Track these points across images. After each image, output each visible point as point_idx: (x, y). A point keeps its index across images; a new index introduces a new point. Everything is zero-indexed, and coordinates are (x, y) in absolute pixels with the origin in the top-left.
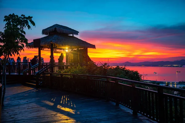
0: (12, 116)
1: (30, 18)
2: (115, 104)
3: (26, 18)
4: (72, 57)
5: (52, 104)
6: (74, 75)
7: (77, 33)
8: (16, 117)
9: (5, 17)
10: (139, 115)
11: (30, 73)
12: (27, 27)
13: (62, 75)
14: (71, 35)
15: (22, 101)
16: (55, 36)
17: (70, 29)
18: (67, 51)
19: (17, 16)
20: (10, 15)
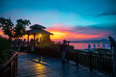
0: (21, 67)
1: (29, 21)
2: (67, 60)
3: (27, 21)
4: (42, 39)
5: (38, 61)
6: (46, 47)
7: (45, 28)
8: (23, 67)
9: (17, 20)
10: (79, 65)
11: (24, 46)
12: (27, 25)
13: (40, 47)
14: (43, 29)
15: (23, 60)
16: (36, 29)
17: (42, 26)
18: (40, 36)
19: (22, 20)
20: (20, 20)
